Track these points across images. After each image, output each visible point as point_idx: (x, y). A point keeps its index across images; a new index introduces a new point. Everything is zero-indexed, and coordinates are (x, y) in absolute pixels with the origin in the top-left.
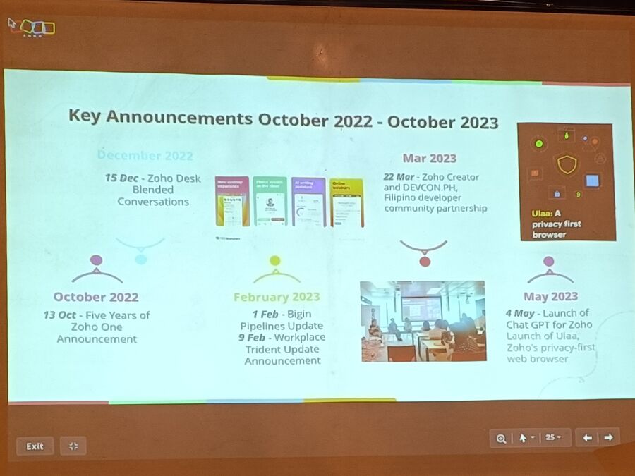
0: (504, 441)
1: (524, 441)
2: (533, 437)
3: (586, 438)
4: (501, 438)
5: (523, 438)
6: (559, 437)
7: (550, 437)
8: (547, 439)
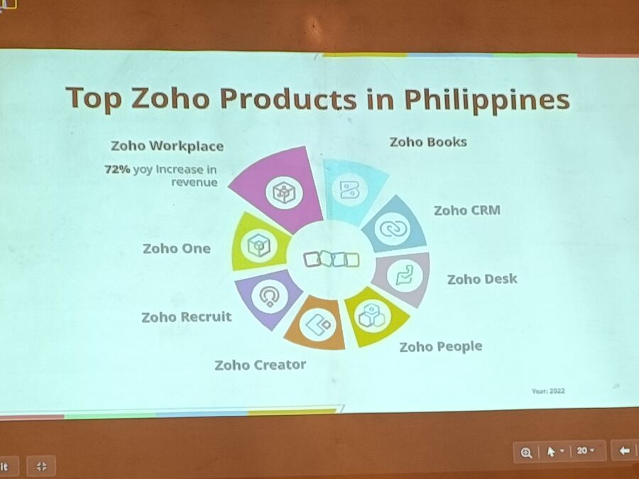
0: (529, 455)
1: (552, 455)
2: (562, 451)
3: (623, 451)
4: (526, 452)
5: (551, 451)
6: (592, 450)
7: (582, 450)
8: (579, 453)
